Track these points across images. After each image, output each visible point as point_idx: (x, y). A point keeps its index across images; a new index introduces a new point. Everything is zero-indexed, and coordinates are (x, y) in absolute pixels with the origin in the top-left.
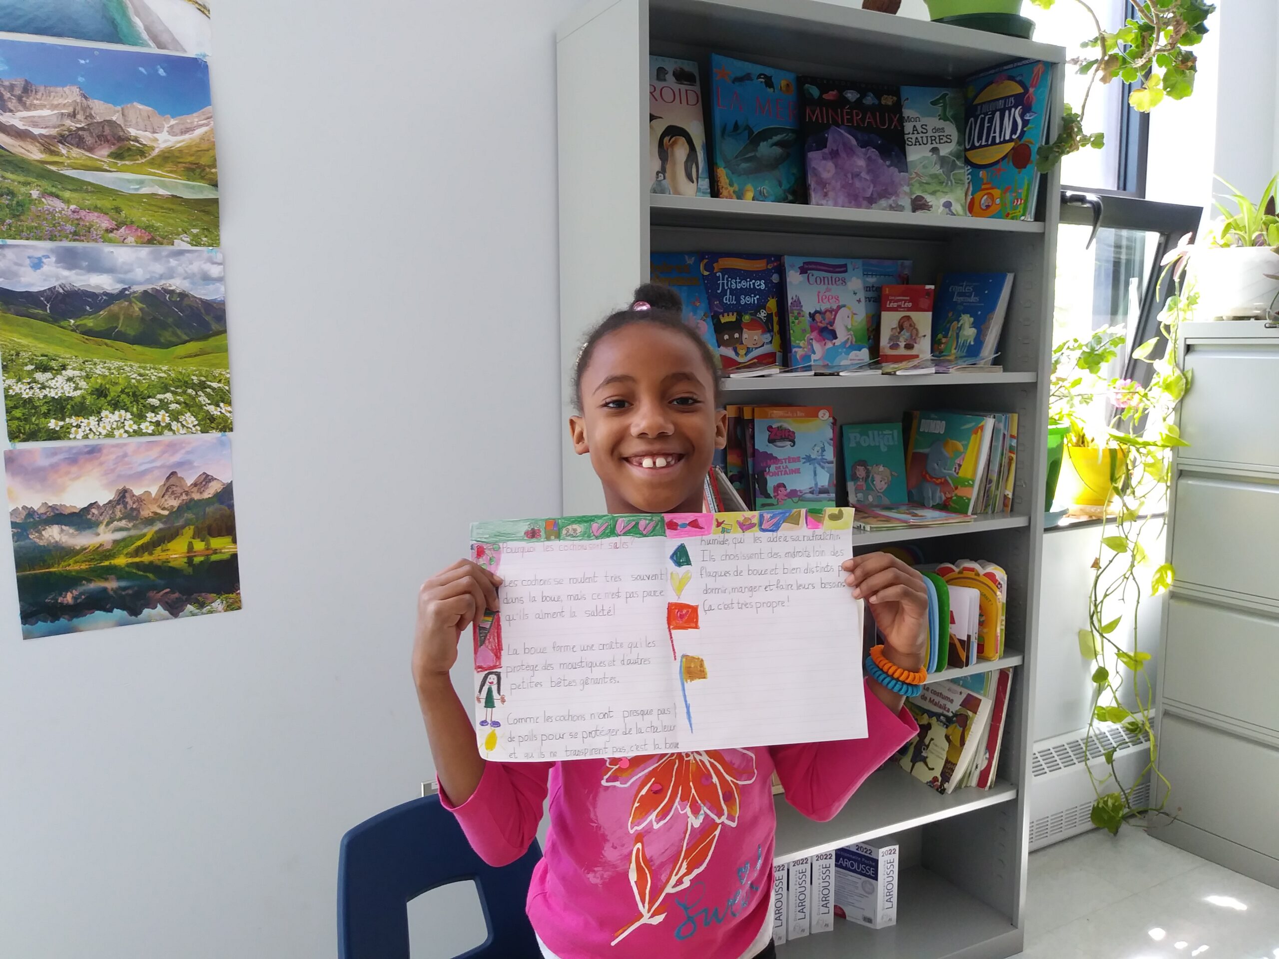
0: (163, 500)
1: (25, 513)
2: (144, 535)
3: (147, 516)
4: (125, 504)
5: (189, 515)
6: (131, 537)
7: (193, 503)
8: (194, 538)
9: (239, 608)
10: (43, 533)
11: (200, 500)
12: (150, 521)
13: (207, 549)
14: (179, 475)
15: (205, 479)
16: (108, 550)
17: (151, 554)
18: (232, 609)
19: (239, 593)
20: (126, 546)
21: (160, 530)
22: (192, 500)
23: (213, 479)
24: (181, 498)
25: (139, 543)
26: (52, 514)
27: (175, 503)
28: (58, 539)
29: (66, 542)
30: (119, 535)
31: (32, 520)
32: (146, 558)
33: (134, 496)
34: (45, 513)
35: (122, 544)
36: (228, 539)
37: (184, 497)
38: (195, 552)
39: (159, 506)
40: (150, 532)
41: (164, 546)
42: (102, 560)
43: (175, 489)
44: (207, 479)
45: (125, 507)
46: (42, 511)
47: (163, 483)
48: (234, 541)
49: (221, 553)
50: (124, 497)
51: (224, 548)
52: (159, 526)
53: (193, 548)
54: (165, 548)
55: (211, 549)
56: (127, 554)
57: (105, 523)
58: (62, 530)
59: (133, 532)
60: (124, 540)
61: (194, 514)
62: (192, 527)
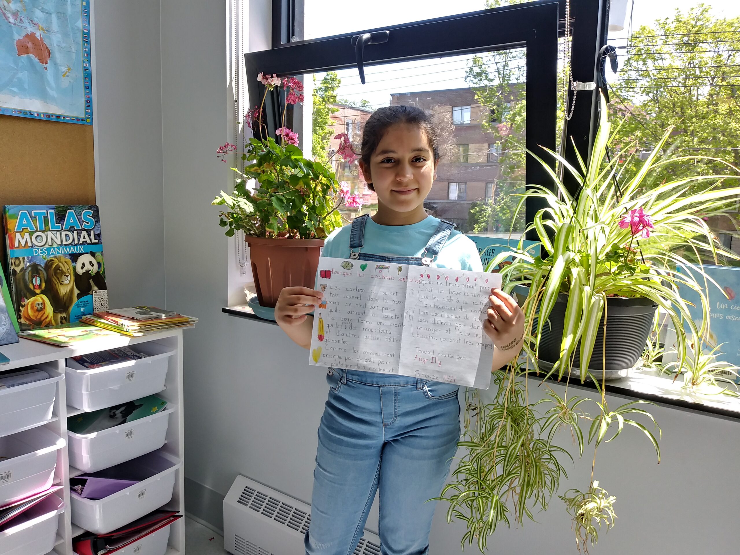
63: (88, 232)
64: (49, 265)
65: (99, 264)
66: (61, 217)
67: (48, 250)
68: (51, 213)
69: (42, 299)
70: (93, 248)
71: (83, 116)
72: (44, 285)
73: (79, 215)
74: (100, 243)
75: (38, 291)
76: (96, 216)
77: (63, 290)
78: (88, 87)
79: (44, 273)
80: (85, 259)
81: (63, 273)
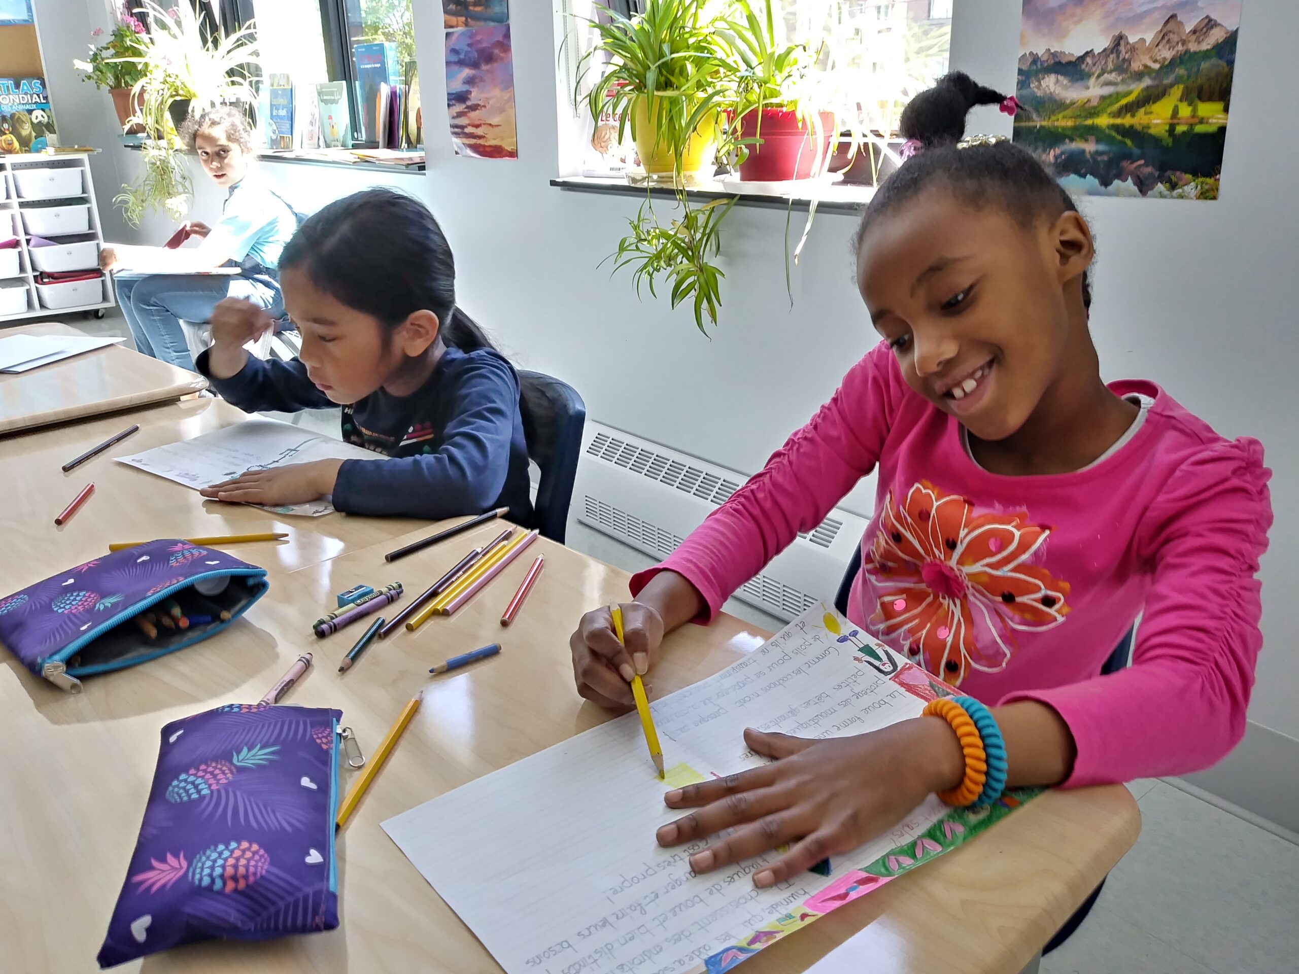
0: (1157, 49)
1: (1030, 60)
2: (1130, 93)
3: (1137, 69)
4: (1118, 53)
5: (1181, 71)
6: (1117, 94)
7: (1187, 56)
8: (1181, 100)
9: (1214, 198)
10: (1042, 82)
11: (1195, 53)
12: (1139, 76)
13: (1193, 116)
14: (1179, 19)
15: (1207, 24)
16: (1094, 108)
17: (1133, 116)
18: (1206, 198)
19: (1219, 180)
20: (1111, 104)
21: (1148, 88)
22: (1187, 51)
23: (1216, 24)
24: (1176, 49)
25: (1124, 102)
26: (1052, 62)
27: (1167, 54)
28: (1052, 90)
29: (1059, 94)
30: (1107, 91)
31: (1035, 67)
32: (1127, 121)
33: (1128, 43)
34: (1047, 61)
35: (1108, 101)
36: (1219, 106)
37: (1180, 47)
38: (1179, 119)
39: (1151, 58)
40: (1137, 89)
41: (1147, 108)
42: (1086, 118)
43: (1171, 36)
44: (1210, 24)
45: (1118, 57)
46: (1045, 58)
47: (1159, 28)
48: (1226, 110)
49: (1207, 123)
50: (1118, 44)
51: (1213, 117)
52: (1147, 82)
53: (1178, 113)
54: (1148, 110)
55: (1198, 117)
56: (1110, 114)
57: (1096, 75)
58: (1058, 80)
59: (1121, 88)
60: (1110, 96)
61: (1186, 70)
62: (1181, 87)
63: (38, 95)
64: (13, 116)
65: (49, 117)
66: (17, 86)
67: (11, 106)
68: (10, 83)
69: (10, 137)
70: (43, 106)
71: (26, 18)
73: (30, 84)
74: (48, 102)
75: (7, 132)
76: (43, 84)
77: (24, 133)
79: (10, 121)
80: (38, 113)
81: (23, 122)
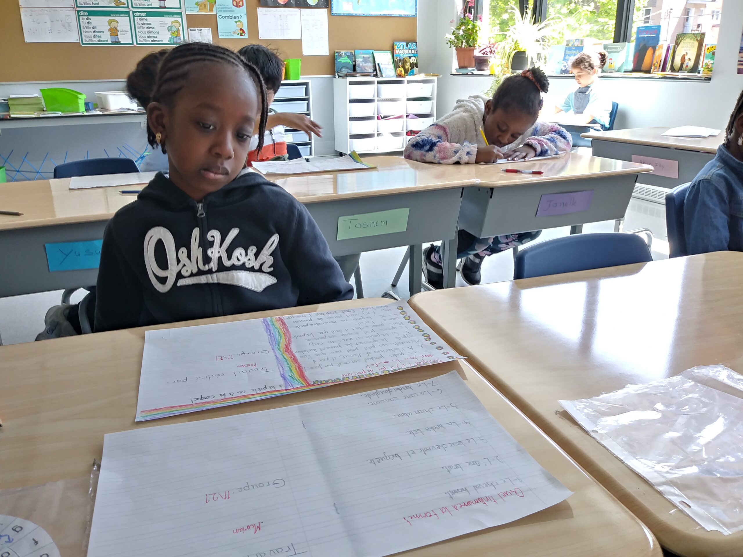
63: (414, 50)
64: (404, 59)
65: (417, 60)
66: (407, 46)
67: (404, 55)
68: (404, 44)
69: (401, 69)
70: (415, 55)
71: (414, 14)
72: (402, 65)
73: (412, 45)
74: (417, 54)
75: (401, 66)
76: (416, 45)
77: (407, 67)
78: (416, 5)
79: (402, 61)
80: (413, 58)
81: (407, 62)
